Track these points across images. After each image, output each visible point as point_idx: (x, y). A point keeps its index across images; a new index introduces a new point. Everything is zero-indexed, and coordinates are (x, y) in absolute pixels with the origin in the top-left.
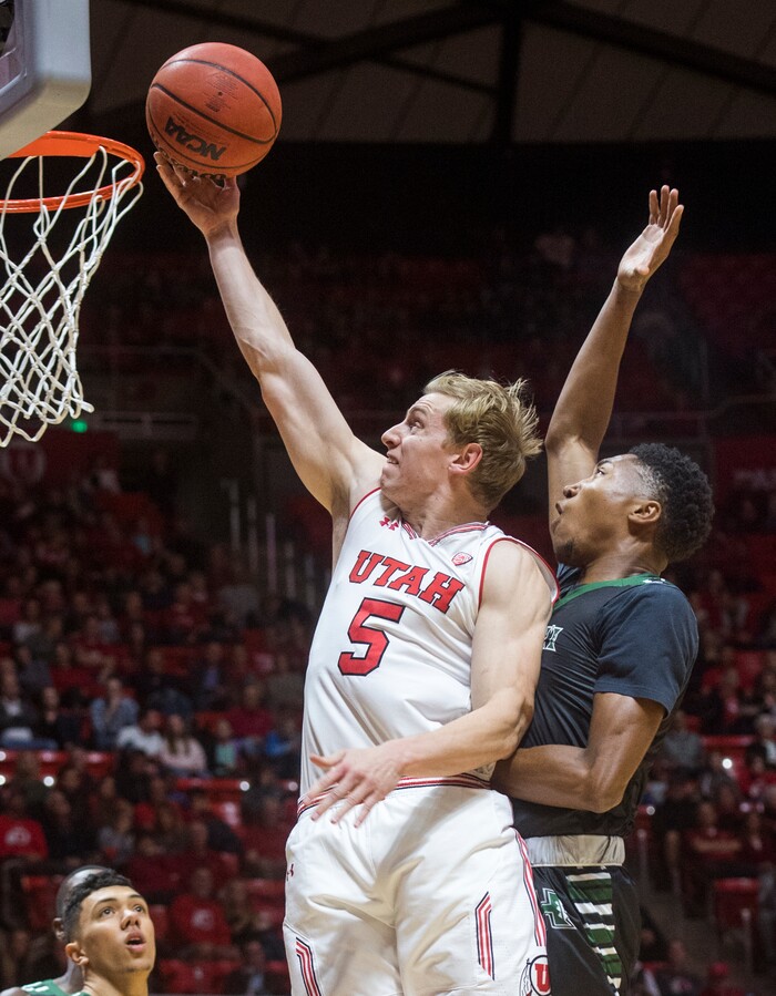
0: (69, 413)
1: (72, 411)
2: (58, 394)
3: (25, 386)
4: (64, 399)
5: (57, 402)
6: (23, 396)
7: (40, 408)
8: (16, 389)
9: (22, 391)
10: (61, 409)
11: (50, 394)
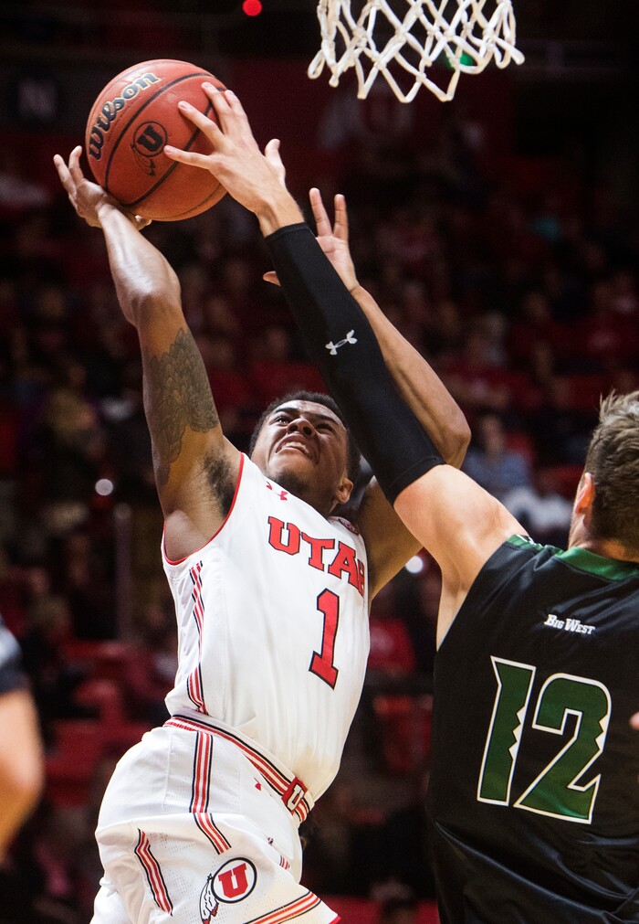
0: (493, 59)
1: (498, 56)
2: (478, 31)
3: (438, 14)
4: (485, 38)
5: (475, 41)
6: (432, 30)
7: (453, 46)
8: (424, 20)
9: (432, 20)
10: (482, 51)
11: (469, 27)
